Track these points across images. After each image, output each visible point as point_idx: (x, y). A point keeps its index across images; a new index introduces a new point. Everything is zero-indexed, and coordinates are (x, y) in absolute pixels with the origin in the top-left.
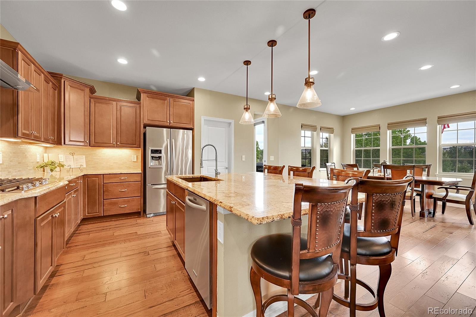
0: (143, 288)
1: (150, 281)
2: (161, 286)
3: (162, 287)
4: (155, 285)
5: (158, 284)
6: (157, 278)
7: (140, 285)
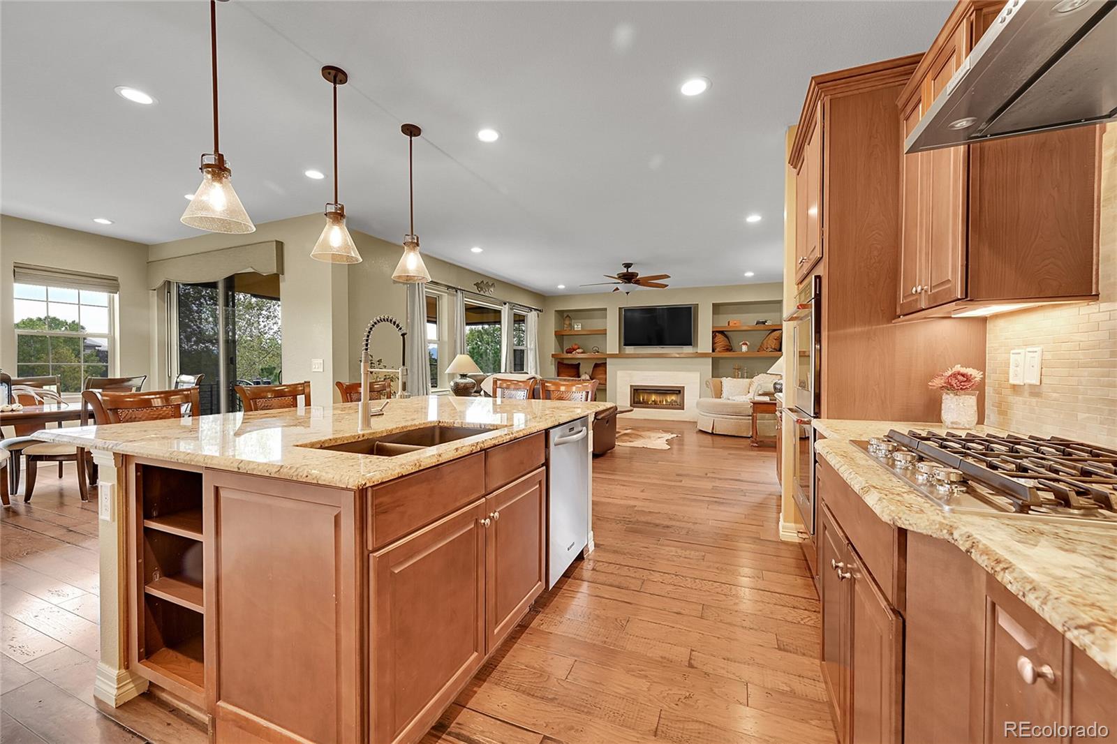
0: (624, 638)
1: (605, 642)
2: (595, 621)
3: (596, 619)
4: (601, 630)
5: (595, 628)
6: (588, 641)
7: (625, 646)
